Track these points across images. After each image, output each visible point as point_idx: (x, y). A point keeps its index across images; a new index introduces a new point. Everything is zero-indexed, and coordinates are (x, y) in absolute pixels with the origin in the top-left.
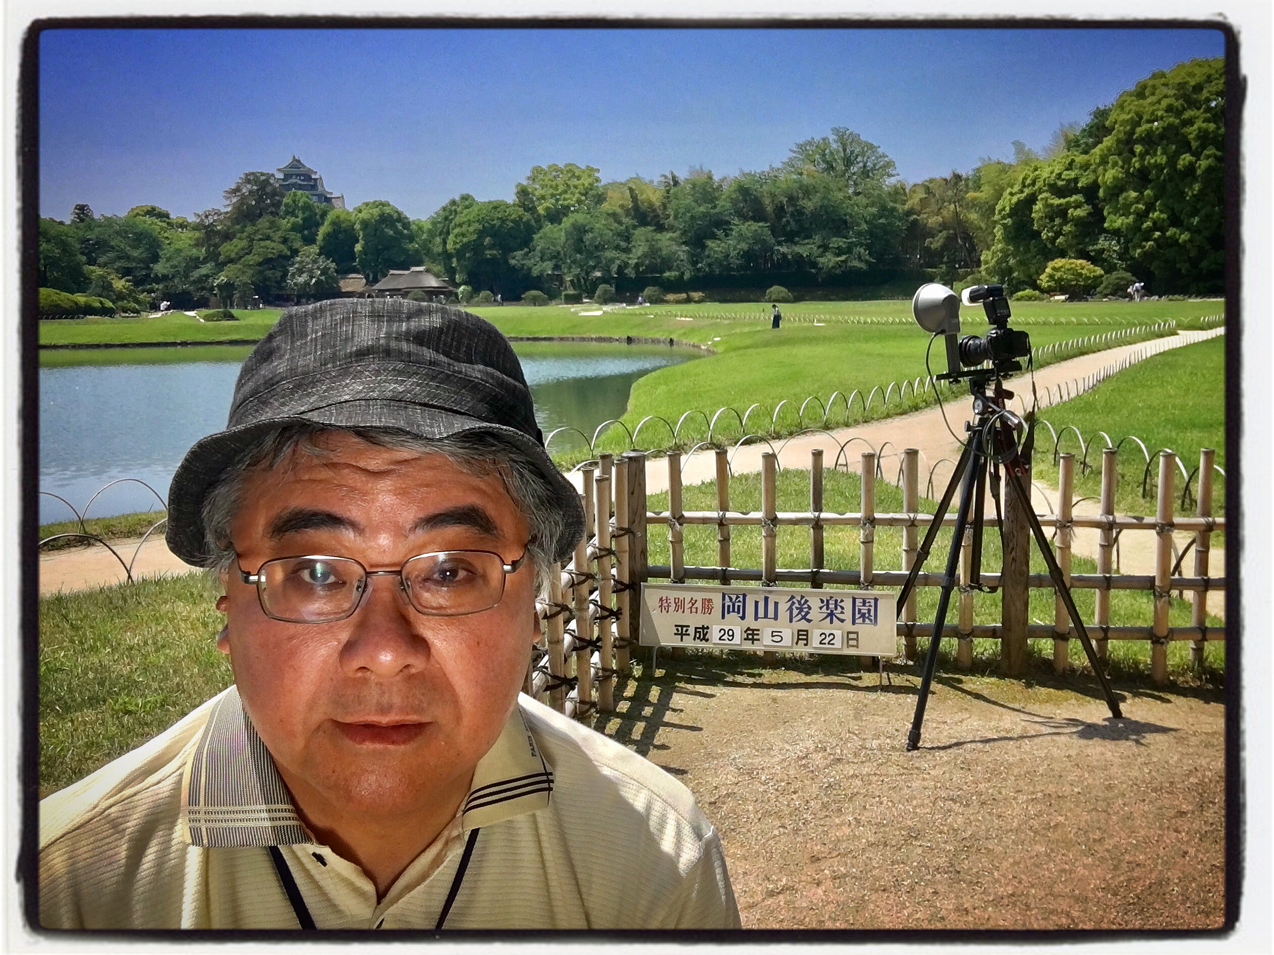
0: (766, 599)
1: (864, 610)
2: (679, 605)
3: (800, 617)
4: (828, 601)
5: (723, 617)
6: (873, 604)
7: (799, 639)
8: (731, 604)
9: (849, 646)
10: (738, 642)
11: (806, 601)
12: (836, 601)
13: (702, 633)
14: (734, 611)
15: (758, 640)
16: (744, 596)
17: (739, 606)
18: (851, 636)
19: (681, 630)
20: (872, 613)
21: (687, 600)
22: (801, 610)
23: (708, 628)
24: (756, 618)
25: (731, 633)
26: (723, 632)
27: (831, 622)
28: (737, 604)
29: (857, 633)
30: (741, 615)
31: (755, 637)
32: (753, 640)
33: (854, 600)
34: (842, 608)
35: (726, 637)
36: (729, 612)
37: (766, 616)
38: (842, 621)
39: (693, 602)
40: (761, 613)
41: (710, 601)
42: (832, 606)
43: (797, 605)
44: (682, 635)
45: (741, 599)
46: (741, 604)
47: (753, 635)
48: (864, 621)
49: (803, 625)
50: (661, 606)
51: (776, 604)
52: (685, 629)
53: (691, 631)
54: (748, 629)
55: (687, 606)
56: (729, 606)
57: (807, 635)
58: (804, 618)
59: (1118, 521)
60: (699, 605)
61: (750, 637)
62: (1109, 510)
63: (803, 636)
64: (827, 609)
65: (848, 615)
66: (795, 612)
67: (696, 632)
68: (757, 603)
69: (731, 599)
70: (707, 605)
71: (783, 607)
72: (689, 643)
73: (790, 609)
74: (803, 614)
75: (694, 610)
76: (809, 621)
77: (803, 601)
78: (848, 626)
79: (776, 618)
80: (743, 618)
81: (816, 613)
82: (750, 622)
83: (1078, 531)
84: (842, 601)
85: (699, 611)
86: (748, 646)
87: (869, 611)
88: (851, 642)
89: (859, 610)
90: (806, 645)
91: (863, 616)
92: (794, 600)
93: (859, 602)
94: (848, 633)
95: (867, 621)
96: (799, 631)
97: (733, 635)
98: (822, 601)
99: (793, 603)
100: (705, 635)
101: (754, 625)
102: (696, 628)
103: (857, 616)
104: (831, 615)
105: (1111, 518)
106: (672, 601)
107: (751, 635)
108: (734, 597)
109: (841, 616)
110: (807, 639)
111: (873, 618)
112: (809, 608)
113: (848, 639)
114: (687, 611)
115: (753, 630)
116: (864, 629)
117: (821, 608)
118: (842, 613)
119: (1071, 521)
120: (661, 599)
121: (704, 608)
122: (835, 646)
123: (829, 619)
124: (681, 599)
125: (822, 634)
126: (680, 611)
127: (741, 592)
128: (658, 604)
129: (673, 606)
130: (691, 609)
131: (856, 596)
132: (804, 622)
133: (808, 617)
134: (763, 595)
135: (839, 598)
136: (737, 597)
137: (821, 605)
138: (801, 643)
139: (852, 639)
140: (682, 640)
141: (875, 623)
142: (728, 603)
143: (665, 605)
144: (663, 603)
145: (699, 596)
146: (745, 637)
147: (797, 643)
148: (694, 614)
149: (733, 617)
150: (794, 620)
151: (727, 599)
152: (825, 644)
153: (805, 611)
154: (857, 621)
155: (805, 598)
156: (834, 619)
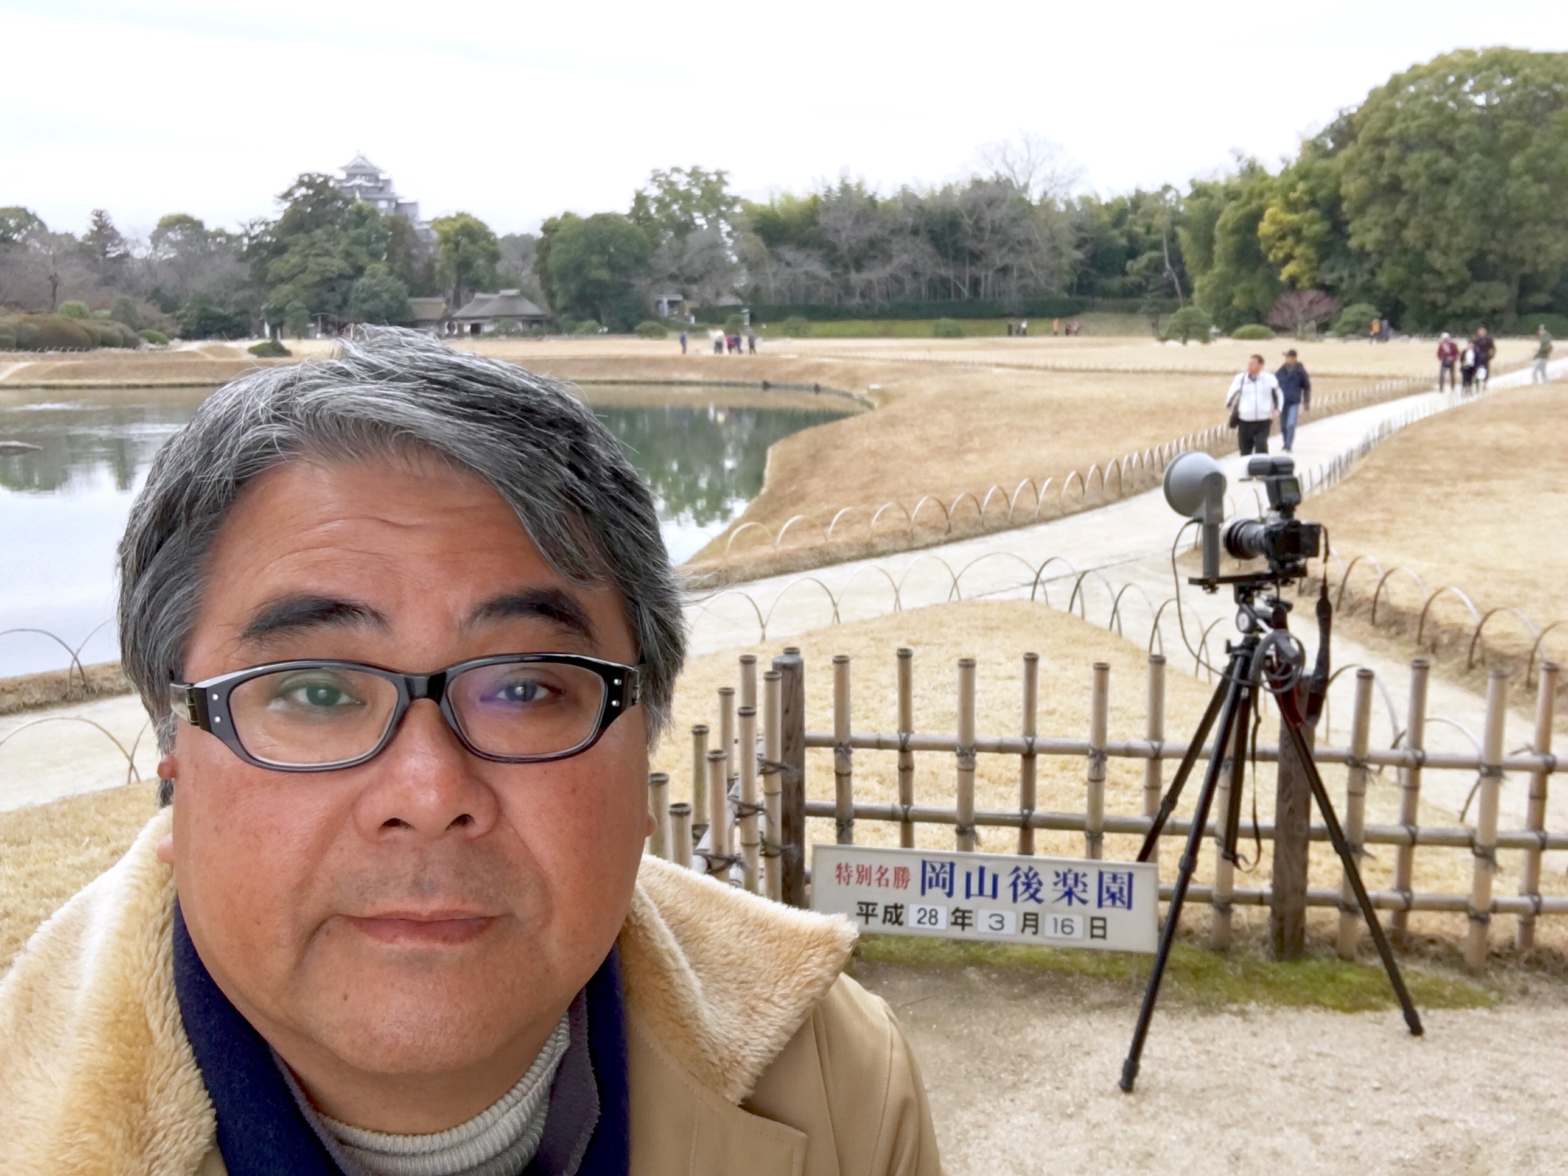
0: (982, 871)
1: (1115, 889)
2: (864, 874)
3: (1027, 895)
4: (1065, 875)
5: (923, 892)
6: (1126, 879)
7: (1025, 926)
8: (933, 875)
9: (1093, 936)
10: (943, 928)
11: (1036, 875)
12: (1076, 876)
13: (894, 914)
14: (937, 885)
15: (971, 925)
16: (952, 865)
17: (944, 880)
18: (1097, 923)
19: (866, 910)
20: (1125, 892)
21: (875, 869)
22: (1028, 886)
23: (902, 907)
24: (968, 895)
25: (933, 914)
26: (922, 913)
27: (1070, 903)
28: (941, 876)
29: (1104, 919)
30: (947, 890)
31: (967, 921)
32: (963, 925)
33: (1101, 875)
34: (1085, 885)
35: (926, 920)
36: (931, 886)
37: (981, 892)
38: (1084, 902)
39: (882, 871)
40: (975, 889)
41: (905, 870)
42: (1070, 881)
43: (1023, 879)
44: (867, 915)
45: (947, 869)
46: (947, 876)
47: (964, 917)
48: (1114, 903)
49: (1031, 906)
50: (839, 876)
51: (995, 878)
52: (870, 908)
53: (880, 911)
54: (957, 910)
55: (875, 876)
56: (931, 879)
57: (1036, 920)
58: (1033, 896)
60: (890, 875)
61: (960, 921)
63: (1031, 921)
64: (1065, 884)
65: (1092, 894)
66: (1021, 888)
67: (886, 912)
68: (968, 876)
69: (933, 869)
70: (902, 876)
71: (1004, 882)
72: (876, 925)
73: (1014, 885)
74: (1032, 891)
75: (883, 882)
76: (1039, 901)
77: (1031, 875)
78: (1092, 909)
79: (994, 895)
80: (950, 894)
81: (1049, 891)
82: (959, 900)
84: (1084, 875)
85: (891, 882)
86: (957, 932)
87: (1121, 890)
88: (1097, 932)
89: (1108, 890)
90: (1035, 933)
91: (1113, 896)
92: (1020, 873)
93: (1107, 879)
94: (1093, 919)
95: (1118, 903)
96: (1025, 914)
97: (936, 918)
98: (1058, 875)
99: (1018, 877)
100: (898, 917)
101: (965, 905)
102: (886, 907)
103: (1105, 895)
104: (1069, 894)
106: (854, 869)
107: (961, 918)
108: (938, 867)
109: (1083, 896)
110: (1036, 926)
111: (1126, 899)
112: (1040, 883)
113: (1093, 927)
114: (875, 883)
115: (964, 912)
116: (1113, 914)
117: (1056, 884)
118: (1084, 891)
119: (1364, 758)
120: (839, 867)
121: (896, 879)
122: (1074, 935)
123: (1066, 899)
124: (867, 866)
125: (1056, 920)
126: (865, 883)
127: (948, 860)
128: (835, 873)
129: (855, 876)
130: (879, 879)
131: (1103, 869)
132: (1032, 902)
133: (1039, 896)
134: (978, 863)
135: (1080, 871)
136: (943, 866)
137: (1055, 879)
138: (1029, 931)
139: (1097, 927)
140: (867, 922)
141: (1129, 907)
142: (929, 874)
143: (845, 874)
144: (842, 872)
145: (891, 864)
146: (953, 919)
147: (1023, 931)
148: (883, 888)
149: (936, 893)
150: (1020, 899)
151: (928, 868)
152: (1060, 934)
153: (1035, 886)
154: (1105, 903)
155: (1037, 868)
156: (1074, 900)
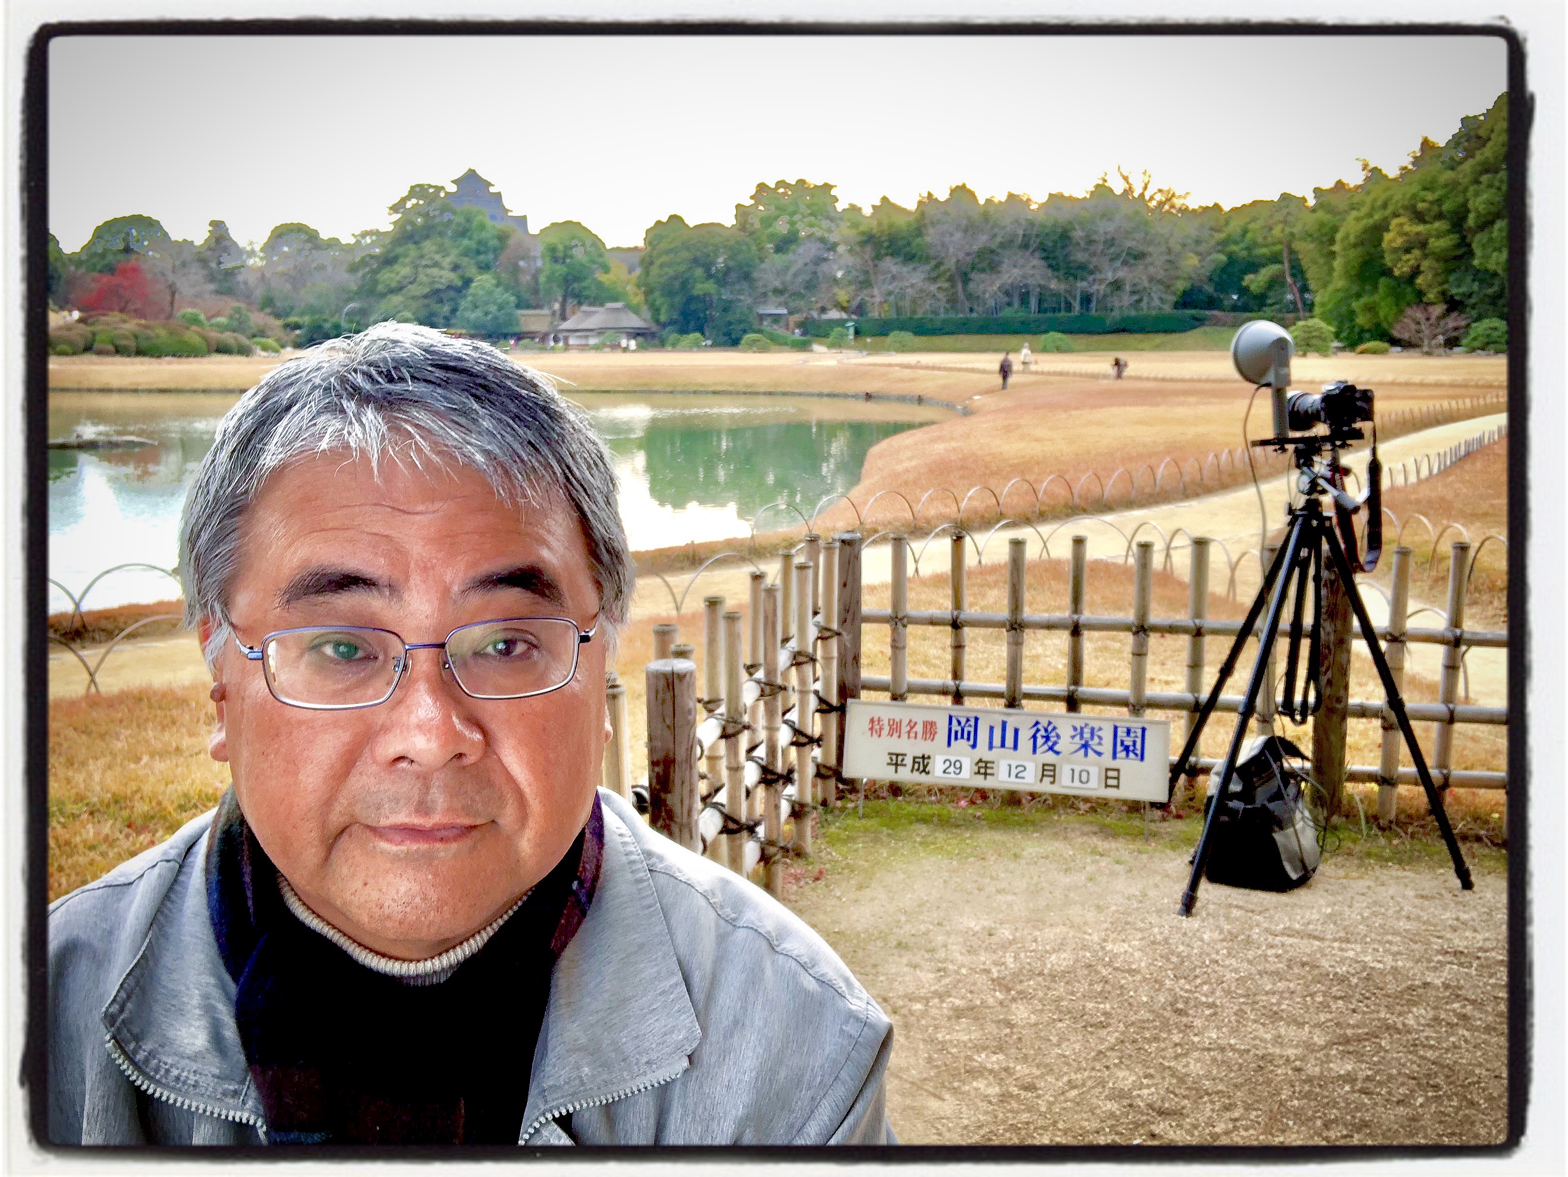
0: (1004, 724)
1: (1128, 742)
2: (895, 728)
3: (1046, 747)
4: (1082, 729)
5: (949, 744)
6: (1139, 734)
7: (1043, 775)
8: (959, 729)
9: (1107, 786)
10: (967, 777)
11: (1054, 728)
12: (1093, 729)
13: (922, 763)
14: (962, 737)
15: (992, 774)
16: (976, 719)
17: (969, 733)
18: (1110, 774)
19: (896, 760)
20: (1139, 745)
21: (905, 721)
22: (1047, 738)
23: (929, 757)
24: (991, 747)
25: (958, 765)
26: (948, 763)
27: (1086, 755)
28: (966, 729)
29: (1118, 770)
30: (971, 742)
31: (989, 771)
32: (986, 774)
33: (1116, 728)
34: (1100, 738)
35: (952, 769)
36: (956, 739)
37: (1003, 745)
38: (1099, 754)
39: (912, 725)
40: (997, 741)
41: (933, 724)
42: (1087, 735)
43: (1042, 732)
44: (896, 765)
45: (972, 722)
46: (972, 729)
47: (986, 767)
48: (1127, 755)
49: (1050, 757)
50: (871, 729)
51: (1016, 731)
52: (900, 758)
53: (909, 761)
54: (980, 761)
55: (905, 729)
56: (956, 732)
57: (1054, 771)
58: (1051, 748)
59: (1466, 636)
60: (919, 728)
61: (982, 771)
62: (1456, 621)
63: (1049, 771)
64: (1082, 737)
65: (1107, 747)
66: (1040, 741)
67: (914, 762)
68: (992, 729)
69: (959, 723)
70: (930, 729)
71: (1025, 735)
72: (905, 775)
73: (1034, 737)
74: (1050, 744)
75: (912, 735)
76: (1057, 753)
77: (1050, 729)
78: (1107, 760)
79: (1015, 747)
80: (974, 746)
81: (1067, 742)
82: (983, 751)
83: (1412, 646)
84: (1100, 729)
85: (920, 735)
86: (980, 782)
87: (1134, 743)
88: (1110, 782)
89: (1122, 743)
90: (1053, 783)
91: (1127, 749)
92: (1040, 726)
93: (1121, 733)
94: (1107, 770)
95: (1131, 754)
96: (1044, 765)
97: (961, 768)
98: (1075, 729)
99: (1038, 730)
100: (925, 767)
101: (987, 756)
102: (914, 758)
103: (1119, 748)
104: (1085, 746)
105: (1458, 631)
106: (886, 722)
107: (984, 768)
108: (963, 721)
109: (1098, 748)
110: (1054, 776)
111: (1139, 752)
112: (1058, 736)
113: (1107, 778)
114: (904, 736)
115: (986, 763)
116: (1127, 765)
117: (1073, 737)
118: (1100, 744)
119: (1403, 634)
120: (872, 721)
121: (925, 732)
122: (1089, 785)
123: (1083, 751)
124: (898, 720)
125: (1073, 770)
126: (896, 735)
127: (972, 715)
128: (867, 725)
129: (886, 729)
130: (909, 732)
131: (1118, 724)
132: (1050, 753)
133: (1056, 748)
134: (1000, 718)
135: (1096, 725)
136: (968, 720)
137: (1073, 733)
138: (1047, 780)
139: (1111, 777)
140: (896, 771)
141: (1142, 758)
142: (955, 726)
143: (877, 727)
144: (874, 726)
145: (920, 718)
146: (976, 770)
147: (1041, 780)
148: (912, 740)
149: (961, 745)
150: (1038, 751)
151: (954, 722)
152: (1077, 783)
153: (1053, 739)
154: (1118, 755)
155: (1055, 723)
156: (1090, 751)
